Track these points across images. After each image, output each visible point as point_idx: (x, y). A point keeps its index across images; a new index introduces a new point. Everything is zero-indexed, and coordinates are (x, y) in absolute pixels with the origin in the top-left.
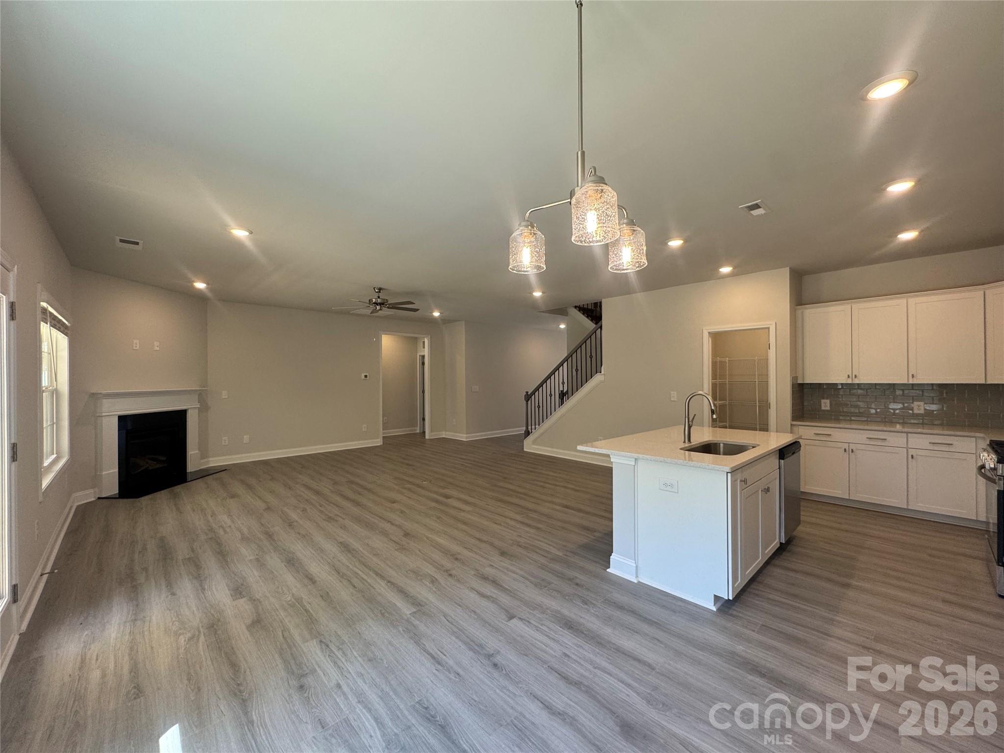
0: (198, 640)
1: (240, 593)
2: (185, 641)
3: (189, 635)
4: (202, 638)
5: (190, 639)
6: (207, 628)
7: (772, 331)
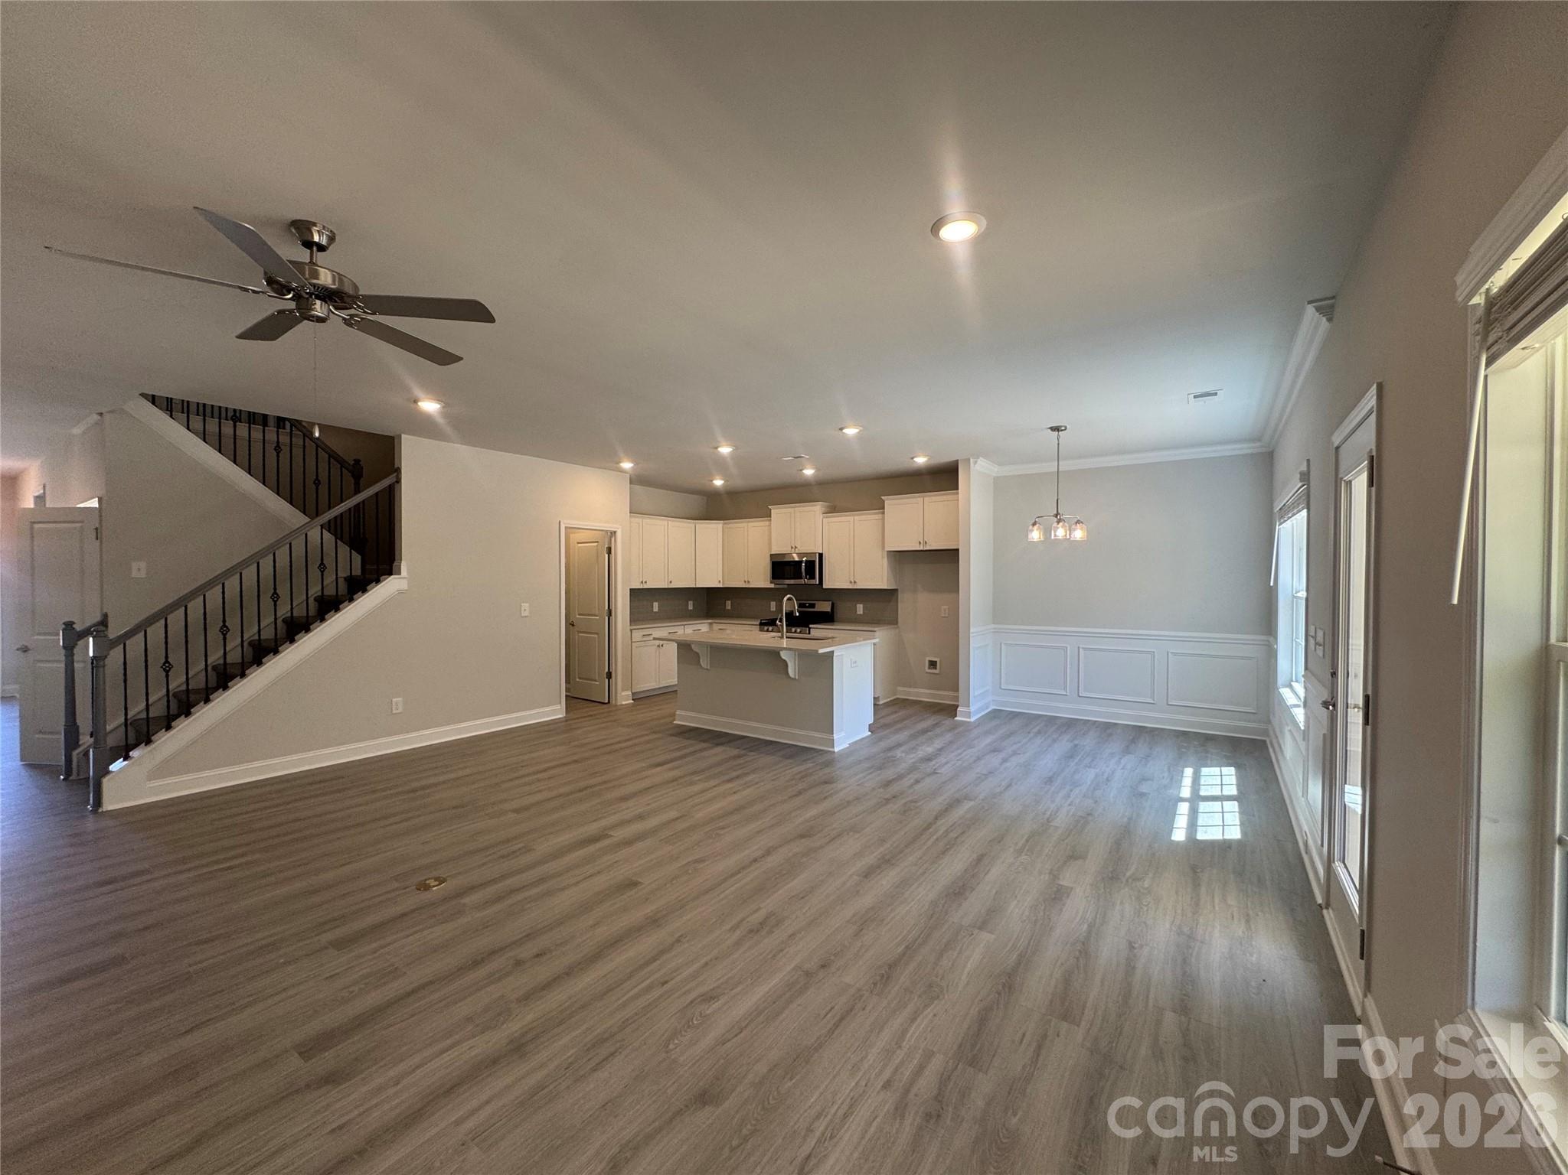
0: (1133, 874)
1: (1058, 890)
2: (1144, 881)
3: (1139, 884)
4: (1128, 874)
5: (1139, 880)
6: (1119, 879)
7: (619, 534)
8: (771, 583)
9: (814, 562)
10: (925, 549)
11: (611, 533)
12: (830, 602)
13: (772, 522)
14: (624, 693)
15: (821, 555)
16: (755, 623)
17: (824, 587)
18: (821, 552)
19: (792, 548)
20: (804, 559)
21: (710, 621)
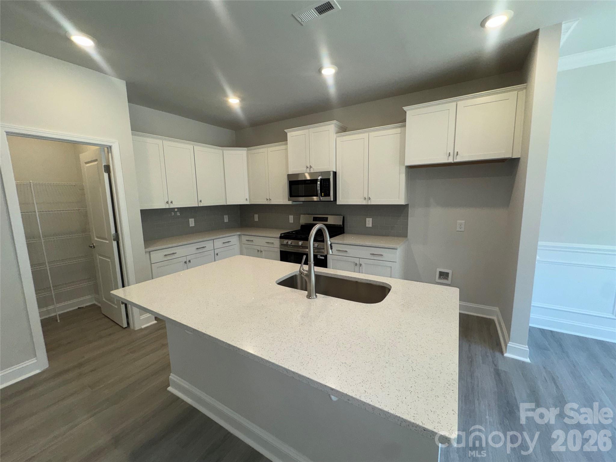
7: (116, 150)
8: (289, 200)
9: (329, 180)
10: (455, 161)
11: (108, 148)
12: (342, 216)
13: (288, 146)
14: (142, 317)
15: (335, 174)
16: (275, 236)
17: (338, 203)
18: (335, 171)
19: (307, 167)
20: (319, 178)
21: (238, 233)
